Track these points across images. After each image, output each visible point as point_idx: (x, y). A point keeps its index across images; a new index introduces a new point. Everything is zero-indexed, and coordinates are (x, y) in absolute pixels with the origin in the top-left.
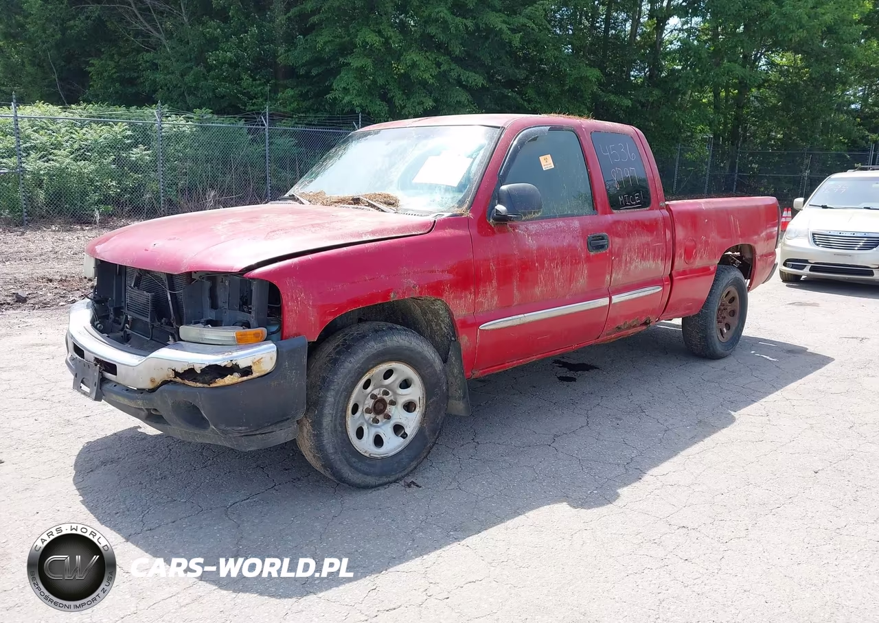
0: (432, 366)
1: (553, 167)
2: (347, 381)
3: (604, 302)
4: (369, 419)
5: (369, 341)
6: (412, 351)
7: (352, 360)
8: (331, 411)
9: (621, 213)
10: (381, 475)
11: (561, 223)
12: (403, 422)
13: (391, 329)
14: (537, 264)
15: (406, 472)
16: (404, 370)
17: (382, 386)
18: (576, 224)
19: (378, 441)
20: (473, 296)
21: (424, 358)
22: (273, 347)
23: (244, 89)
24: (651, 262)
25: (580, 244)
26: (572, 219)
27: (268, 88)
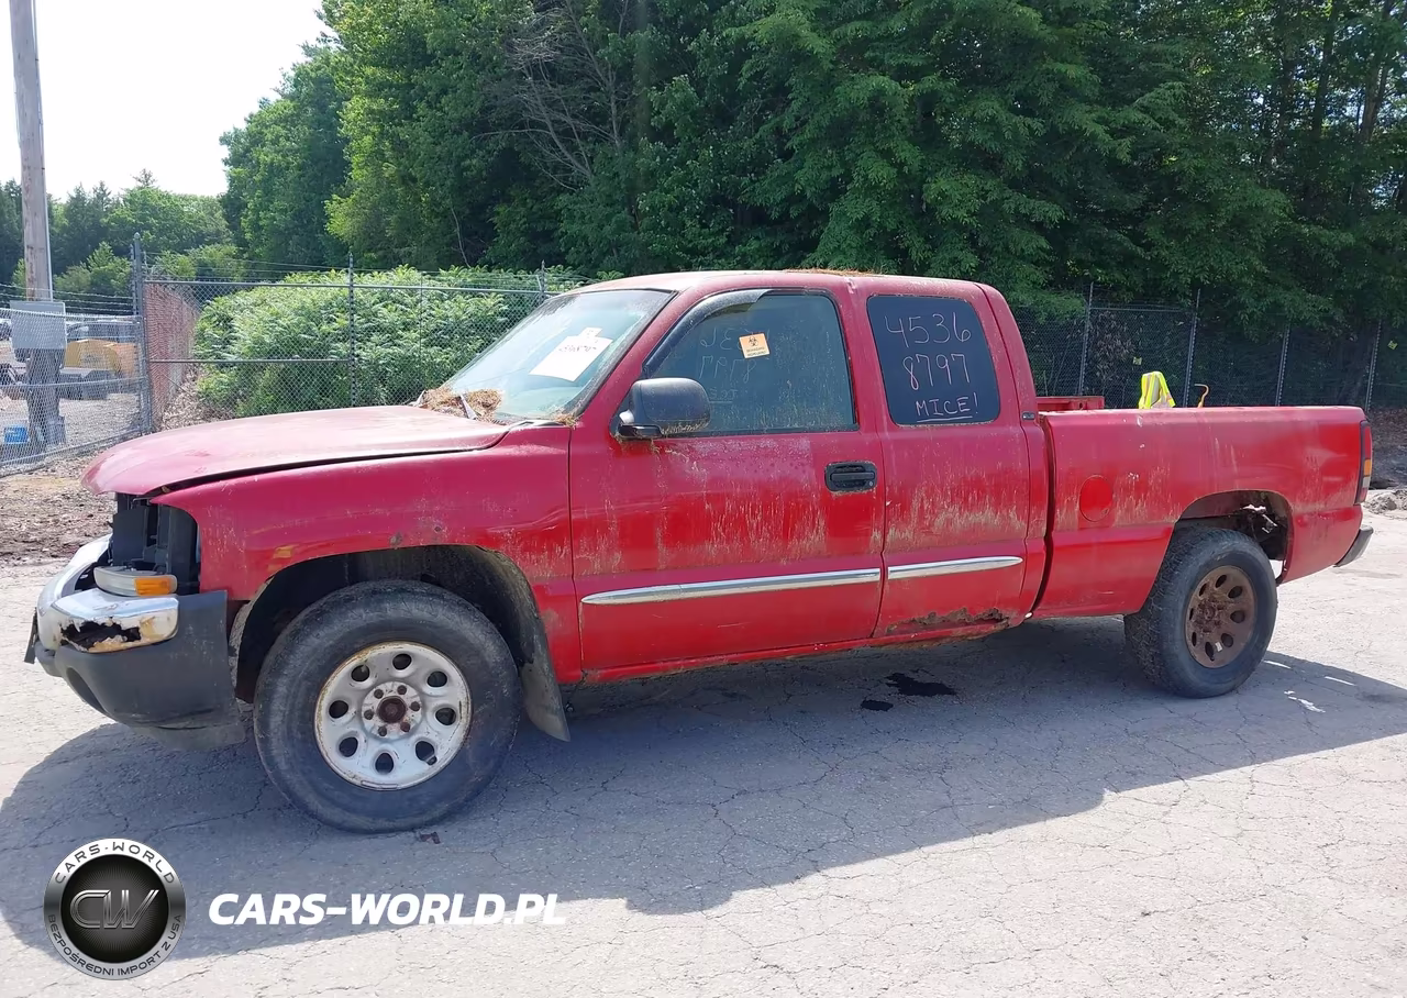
0: (477, 653)
1: (768, 353)
2: (311, 664)
3: (871, 575)
4: (373, 728)
5: (354, 607)
6: (436, 627)
7: (322, 634)
8: (282, 708)
9: (918, 429)
10: (376, 815)
11: (768, 442)
12: (432, 738)
13: (402, 591)
14: (707, 506)
15: (426, 818)
16: (428, 657)
17: (395, 679)
18: (804, 443)
19: (384, 763)
20: (566, 549)
21: (463, 640)
22: (173, 603)
23: (691, 241)
24: (989, 513)
25: (808, 478)
26: (797, 437)
27: (723, 240)
